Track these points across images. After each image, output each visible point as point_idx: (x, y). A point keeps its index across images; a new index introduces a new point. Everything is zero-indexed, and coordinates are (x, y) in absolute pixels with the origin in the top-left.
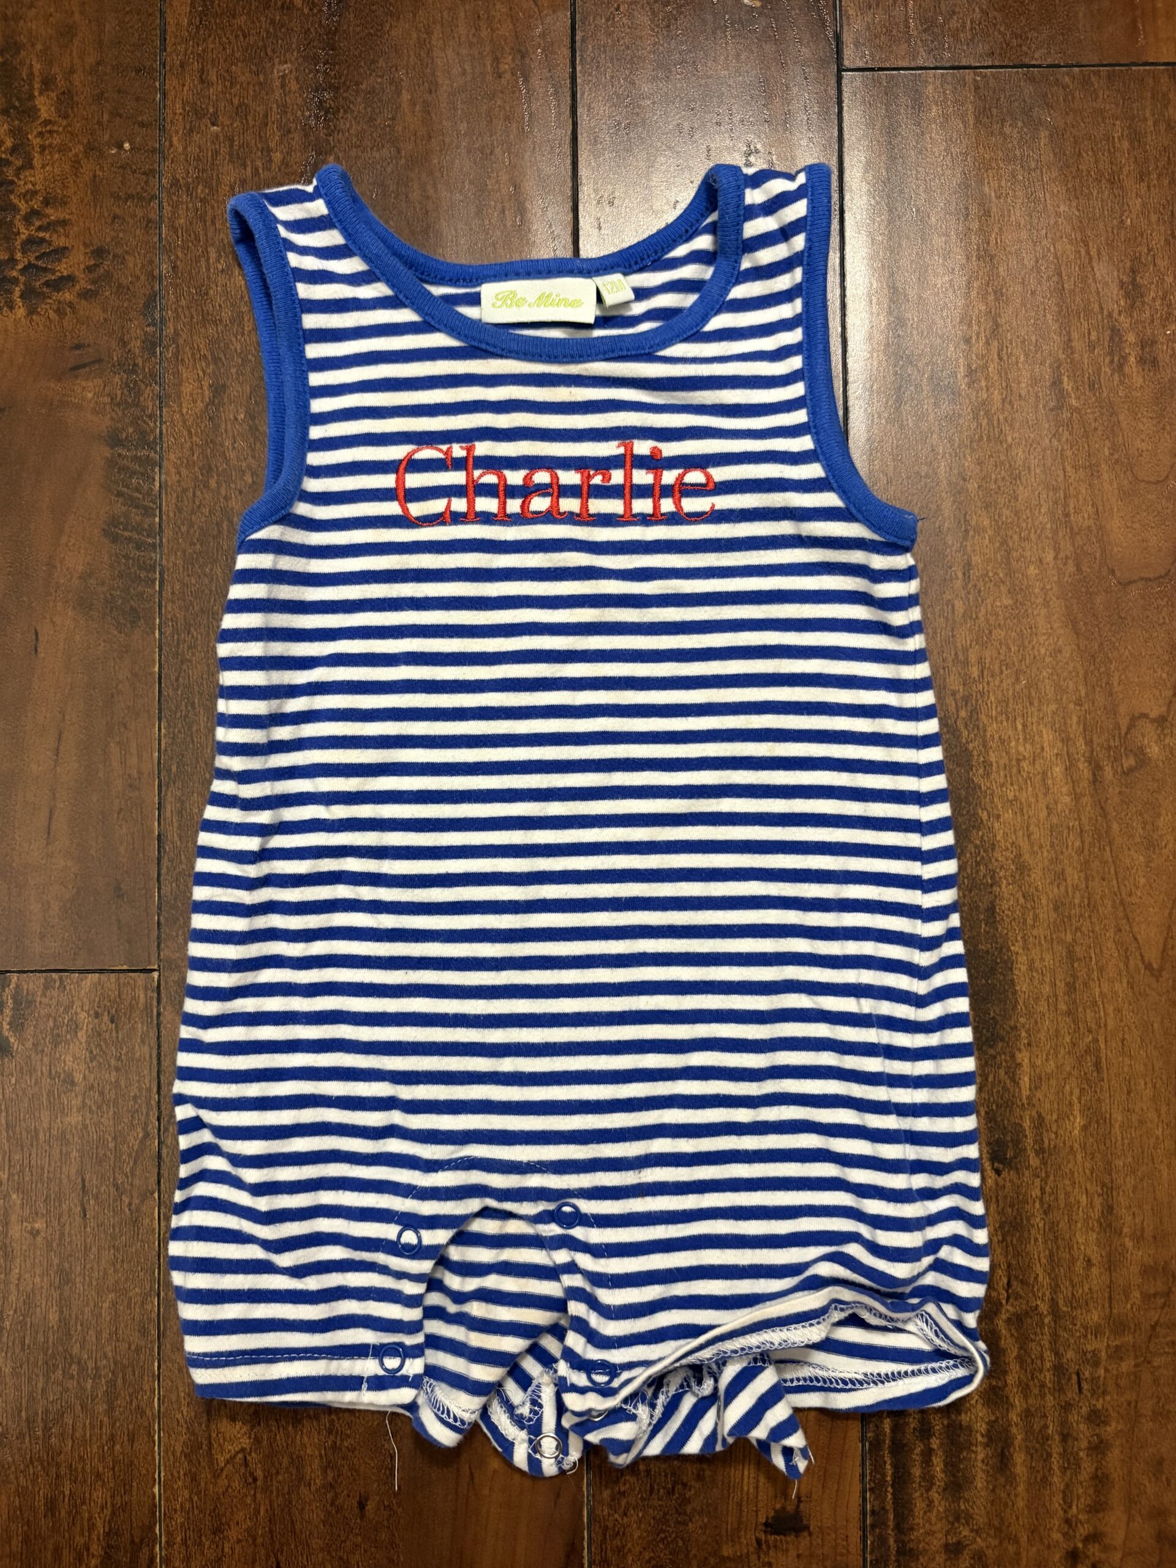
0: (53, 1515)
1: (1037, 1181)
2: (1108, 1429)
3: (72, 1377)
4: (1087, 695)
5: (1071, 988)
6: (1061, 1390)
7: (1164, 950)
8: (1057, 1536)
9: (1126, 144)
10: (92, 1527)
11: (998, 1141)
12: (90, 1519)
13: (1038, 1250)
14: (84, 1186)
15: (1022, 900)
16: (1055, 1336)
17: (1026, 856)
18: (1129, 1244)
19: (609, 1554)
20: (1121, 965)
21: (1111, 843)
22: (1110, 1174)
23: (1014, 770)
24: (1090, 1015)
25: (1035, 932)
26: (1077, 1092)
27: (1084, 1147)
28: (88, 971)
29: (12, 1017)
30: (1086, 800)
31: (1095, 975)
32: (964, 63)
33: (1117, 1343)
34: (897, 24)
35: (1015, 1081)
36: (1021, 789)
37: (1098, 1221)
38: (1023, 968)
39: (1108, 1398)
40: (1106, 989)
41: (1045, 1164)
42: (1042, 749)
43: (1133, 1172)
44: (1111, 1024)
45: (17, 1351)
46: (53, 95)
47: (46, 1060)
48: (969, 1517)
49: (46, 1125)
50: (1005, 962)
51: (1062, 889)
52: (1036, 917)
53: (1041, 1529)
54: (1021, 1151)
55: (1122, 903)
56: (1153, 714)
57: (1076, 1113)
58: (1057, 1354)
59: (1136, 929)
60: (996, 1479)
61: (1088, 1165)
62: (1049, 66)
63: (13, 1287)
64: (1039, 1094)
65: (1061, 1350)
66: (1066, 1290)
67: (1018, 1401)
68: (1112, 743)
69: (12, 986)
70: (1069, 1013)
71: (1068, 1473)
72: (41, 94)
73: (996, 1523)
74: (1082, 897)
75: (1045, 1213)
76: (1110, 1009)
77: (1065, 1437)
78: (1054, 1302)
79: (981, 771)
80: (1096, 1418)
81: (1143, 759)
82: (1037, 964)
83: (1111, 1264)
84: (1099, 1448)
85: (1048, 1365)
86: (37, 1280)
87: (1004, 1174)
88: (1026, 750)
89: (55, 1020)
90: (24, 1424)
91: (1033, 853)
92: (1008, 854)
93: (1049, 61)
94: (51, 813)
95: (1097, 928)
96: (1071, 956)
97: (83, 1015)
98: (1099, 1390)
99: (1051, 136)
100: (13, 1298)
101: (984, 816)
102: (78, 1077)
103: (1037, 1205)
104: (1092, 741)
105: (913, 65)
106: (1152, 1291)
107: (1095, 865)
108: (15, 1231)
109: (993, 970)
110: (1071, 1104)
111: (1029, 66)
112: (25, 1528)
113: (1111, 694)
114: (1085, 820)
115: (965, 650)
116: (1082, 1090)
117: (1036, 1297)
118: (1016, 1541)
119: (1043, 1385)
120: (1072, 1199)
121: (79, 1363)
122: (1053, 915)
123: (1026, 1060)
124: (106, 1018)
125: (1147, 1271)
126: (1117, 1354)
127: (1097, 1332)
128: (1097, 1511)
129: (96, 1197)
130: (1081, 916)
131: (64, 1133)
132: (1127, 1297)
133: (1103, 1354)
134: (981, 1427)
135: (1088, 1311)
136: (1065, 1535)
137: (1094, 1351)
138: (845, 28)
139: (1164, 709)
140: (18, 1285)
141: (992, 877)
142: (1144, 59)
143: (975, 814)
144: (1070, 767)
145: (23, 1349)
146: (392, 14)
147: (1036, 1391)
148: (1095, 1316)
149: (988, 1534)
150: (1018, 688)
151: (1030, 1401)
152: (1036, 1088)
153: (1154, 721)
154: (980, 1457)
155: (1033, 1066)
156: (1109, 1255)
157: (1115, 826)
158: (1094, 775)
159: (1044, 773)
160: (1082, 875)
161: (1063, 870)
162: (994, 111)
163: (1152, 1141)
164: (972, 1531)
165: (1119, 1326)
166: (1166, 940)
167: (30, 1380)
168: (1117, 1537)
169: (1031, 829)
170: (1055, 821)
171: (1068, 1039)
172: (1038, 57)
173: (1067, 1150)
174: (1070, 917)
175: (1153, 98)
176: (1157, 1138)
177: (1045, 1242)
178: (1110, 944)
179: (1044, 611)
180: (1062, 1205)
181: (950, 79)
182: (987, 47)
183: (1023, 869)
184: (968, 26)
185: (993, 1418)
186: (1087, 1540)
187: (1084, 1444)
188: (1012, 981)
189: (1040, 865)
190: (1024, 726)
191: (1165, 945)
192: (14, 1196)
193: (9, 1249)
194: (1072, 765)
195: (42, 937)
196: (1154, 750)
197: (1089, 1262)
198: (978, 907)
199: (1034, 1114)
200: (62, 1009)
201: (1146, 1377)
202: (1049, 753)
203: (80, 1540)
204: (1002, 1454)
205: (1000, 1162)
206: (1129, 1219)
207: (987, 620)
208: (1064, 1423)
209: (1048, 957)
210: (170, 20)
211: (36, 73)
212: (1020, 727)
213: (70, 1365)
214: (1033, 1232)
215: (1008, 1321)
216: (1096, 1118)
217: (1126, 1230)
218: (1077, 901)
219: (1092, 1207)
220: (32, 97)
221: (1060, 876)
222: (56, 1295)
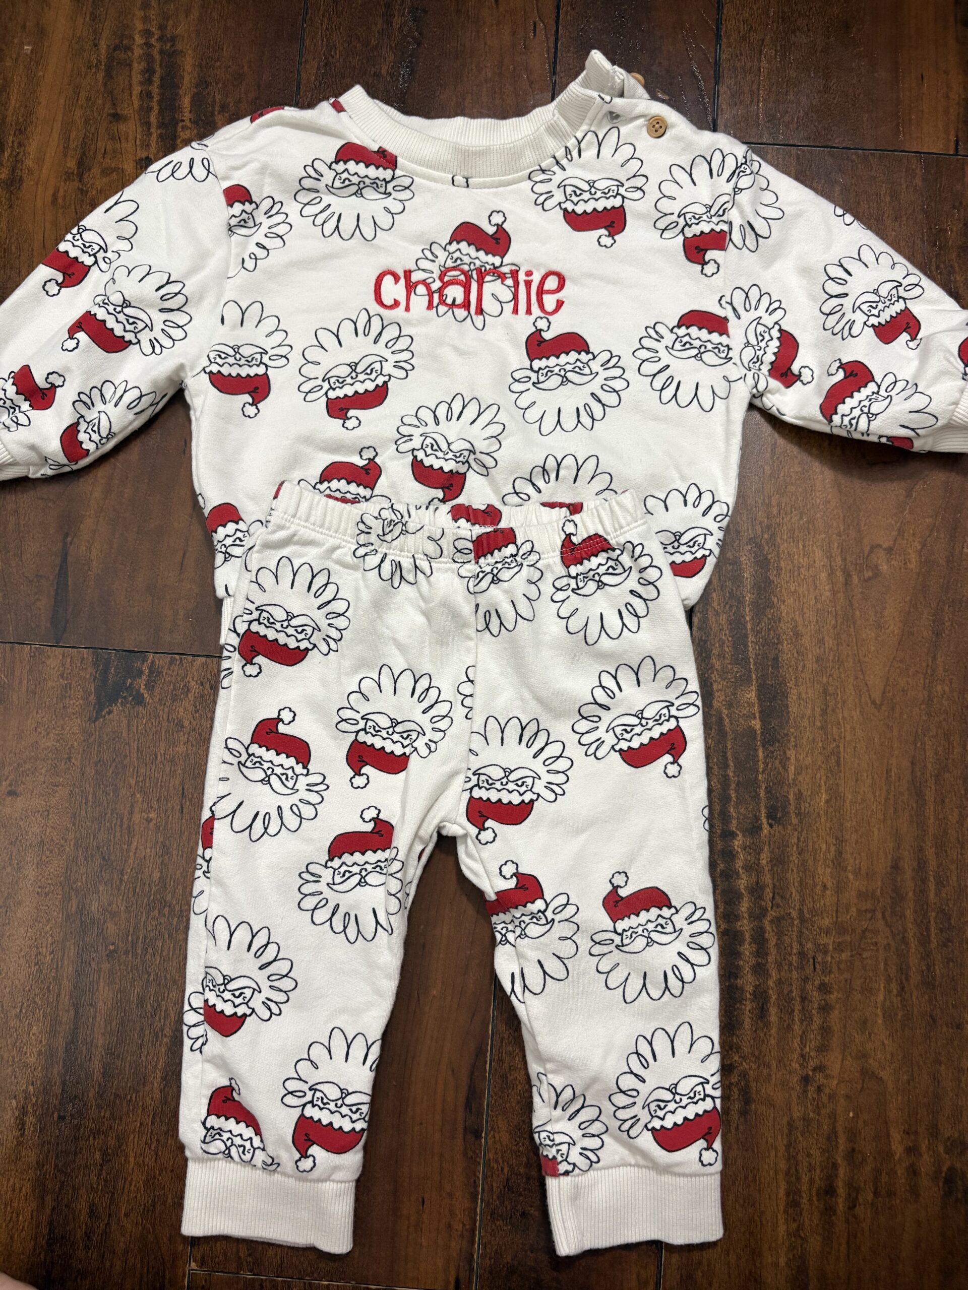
0: (142, 1007)
1: (796, 834)
2: (832, 996)
3: (164, 916)
4: (844, 530)
5: (824, 712)
6: (803, 968)
7: (884, 693)
8: (795, 1065)
9: (888, 199)
10: (167, 1016)
11: (772, 807)
12: (166, 1010)
13: (793, 877)
14: (183, 793)
15: (796, 655)
16: (800, 932)
17: (800, 628)
18: (851, 876)
19: (504, 1055)
20: (857, 700)
21: (854, 623)
22: (842, 832)
23: (796, 573)
24: (835, 730)
25: (803, 675)
26: (824, 778)
27: (826, 813)
28: (199, 656)
29: (148, 681)
30: (841, 595)
31: (839, 705)
32: (791, 142)
33: (840, 940)
34: (752, 117)
35: (786, 769)
36: (799, 585)
37: (833, 861)
38: (794, 698)
39: (832, 976)
40: (846, 715)
41: (801, 823)
42: (814, 562)
43: (857, 831)
44: (848, 738)
45: (130, 896)
46: (227, 115)
47: (166, 710)
48: (738, 1048)
49: (162, 752)
50: (783, 693)
51: (822, 649)
52: (804, 666)
53: (786, 1060)
54: (786, 813)
55: (859, 661)
56: (885, 545)
57: (823, 791)
58: (801, 944)
59: (867, 678)
60: (757, 1024)
61: (828, 825)
62: (843, 148)
63: (131, 854)
64: (800, 778)
65: (804, 942)
66: (809, 904)
67: (774, 974)
68: (858, 562)
69: (149, 661)
70: (822, 728)
71: (805, 1023)
72: (219, 113)
73: (756, 1053)
74: (834, 656)
75: (800, 854)
76: (848, 727)
77: (803, 999)
78: (801, 911)
79: (775, 572)
80: (824, 988)
81: (877, 573)
82: (804, 696)
83: (839, 889)
84: (825, 1008)
85: (795, 951)
86: (148, 850)
87: (775, 827)
88: (804, 561)
89: (174, 685)
90: (129, 945)
91: (805, 626)
92: (789, 625)
93: (844, 145)
94: (184, 554)
95: (843, 676)
96: (825, 692)
97: (193, 683)
98: (826, 970)
99: (842, 190)
100: (131, 861)
101: (775, 600)
102: (186, 723)
103: (795, 849)
104: (845, 559)
105: (760, 141)
106: (864, 908)
107: (844, 636)
108: (137, 818)
109: (775, 696)
110: (820, 786)
111: (831, 147)
112: (122, 1014)
113: (859, 531)
114: (838, 608)
115: (770, 497)
116: (827, 777)
117: (790, 907)
118: (769, 1067)
119: (791, 964)
120: (817, 846)
121: (170, 906)
122: (815, 665)
123: (793, 756)
124: (208, 686)
125: (862, 895)
126: (839, 948)
127: (828, 932)
128: (823, 1051)
129: (191, 801)
130: (833, 667)
131: (173, 757)
132: (848, 911)
133: (831, 947)
134: (750, 988)
135: (823, 918)
136: (801, 1065)
137: (824, 945)
138: (720, 117)
139: (892, 543)
140: (135, 853)
141: (778, 639)
142: (902, 148)
143: (770, 599)
144: (831, 574)
145: (134, 895)
146: (441, 86)
147: (786, 968)
148: (826, 922)
149: (751, 1061)
150: (801, 522)
151: (782, 974)
152: (799, 774)
153: (885, 549)
154: (748, 1008)
155: (797, 760)
156: (838, 882)
157: (858, 613)
158: (846, 580)
159: (815, 577)
160: (836, 642)
161: (823, 638)
162: (808, 173)
163: (869, 813)
164: (740, 1057)
165: (841, 929)
166: (885, 686)
167: (137, 915)
168: (835, 1068)
169: (805, 610)
170: (820, 606)
171: (820, 744)
172: (837, 142)
173: (816, 814)
174: (826, 668)
175: (906, 171)
176: (873, 811)
177: (798, 872)
178: (851, 687)
179: (820, 477)
180: (810, 850)
181: (781, 151)
182: (806, 134)
183: (797, 635)
184: (795, 120)
185: (757, 983)
186: (814, 1070)
187: (816, 1005)
188: (787, 705)
189: (809, 634)
190: (804, 546)
191: (885, 689)
192: (138, 796)
193: (132, 829)
194: (832, 573)
195: (171, 632)
196: (884, 568)
197: (825, 887)
198: (767, 657)
199: (796, 790)
200: (179, 679)
201: (858, 964)
202: (818, 564)
203: (158, 1025)
204: (762, 1008)
205: (772, 819)
206: (851, 861)
207: (785, 481)
208: (803, 990)
209: (810, 691)
210: (303, 75)
211: (217, 100)
212: (801, 547)
213: (164, 907)
214: (791, 865)
215: (772, 921)
216: (835, 795)
217: (849, 868)
218: (831, 658)
219: (829, 852)
220: (213, 115)
221: (821, 641)
222: (159, 861)
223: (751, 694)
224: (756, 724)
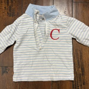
223: (80, 69)
224: (81, 73)
